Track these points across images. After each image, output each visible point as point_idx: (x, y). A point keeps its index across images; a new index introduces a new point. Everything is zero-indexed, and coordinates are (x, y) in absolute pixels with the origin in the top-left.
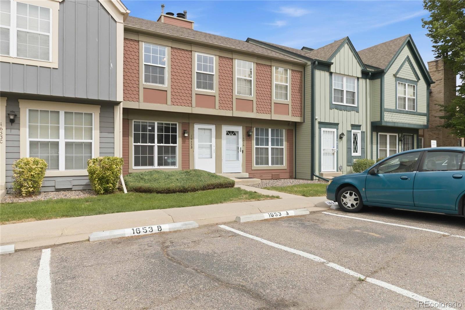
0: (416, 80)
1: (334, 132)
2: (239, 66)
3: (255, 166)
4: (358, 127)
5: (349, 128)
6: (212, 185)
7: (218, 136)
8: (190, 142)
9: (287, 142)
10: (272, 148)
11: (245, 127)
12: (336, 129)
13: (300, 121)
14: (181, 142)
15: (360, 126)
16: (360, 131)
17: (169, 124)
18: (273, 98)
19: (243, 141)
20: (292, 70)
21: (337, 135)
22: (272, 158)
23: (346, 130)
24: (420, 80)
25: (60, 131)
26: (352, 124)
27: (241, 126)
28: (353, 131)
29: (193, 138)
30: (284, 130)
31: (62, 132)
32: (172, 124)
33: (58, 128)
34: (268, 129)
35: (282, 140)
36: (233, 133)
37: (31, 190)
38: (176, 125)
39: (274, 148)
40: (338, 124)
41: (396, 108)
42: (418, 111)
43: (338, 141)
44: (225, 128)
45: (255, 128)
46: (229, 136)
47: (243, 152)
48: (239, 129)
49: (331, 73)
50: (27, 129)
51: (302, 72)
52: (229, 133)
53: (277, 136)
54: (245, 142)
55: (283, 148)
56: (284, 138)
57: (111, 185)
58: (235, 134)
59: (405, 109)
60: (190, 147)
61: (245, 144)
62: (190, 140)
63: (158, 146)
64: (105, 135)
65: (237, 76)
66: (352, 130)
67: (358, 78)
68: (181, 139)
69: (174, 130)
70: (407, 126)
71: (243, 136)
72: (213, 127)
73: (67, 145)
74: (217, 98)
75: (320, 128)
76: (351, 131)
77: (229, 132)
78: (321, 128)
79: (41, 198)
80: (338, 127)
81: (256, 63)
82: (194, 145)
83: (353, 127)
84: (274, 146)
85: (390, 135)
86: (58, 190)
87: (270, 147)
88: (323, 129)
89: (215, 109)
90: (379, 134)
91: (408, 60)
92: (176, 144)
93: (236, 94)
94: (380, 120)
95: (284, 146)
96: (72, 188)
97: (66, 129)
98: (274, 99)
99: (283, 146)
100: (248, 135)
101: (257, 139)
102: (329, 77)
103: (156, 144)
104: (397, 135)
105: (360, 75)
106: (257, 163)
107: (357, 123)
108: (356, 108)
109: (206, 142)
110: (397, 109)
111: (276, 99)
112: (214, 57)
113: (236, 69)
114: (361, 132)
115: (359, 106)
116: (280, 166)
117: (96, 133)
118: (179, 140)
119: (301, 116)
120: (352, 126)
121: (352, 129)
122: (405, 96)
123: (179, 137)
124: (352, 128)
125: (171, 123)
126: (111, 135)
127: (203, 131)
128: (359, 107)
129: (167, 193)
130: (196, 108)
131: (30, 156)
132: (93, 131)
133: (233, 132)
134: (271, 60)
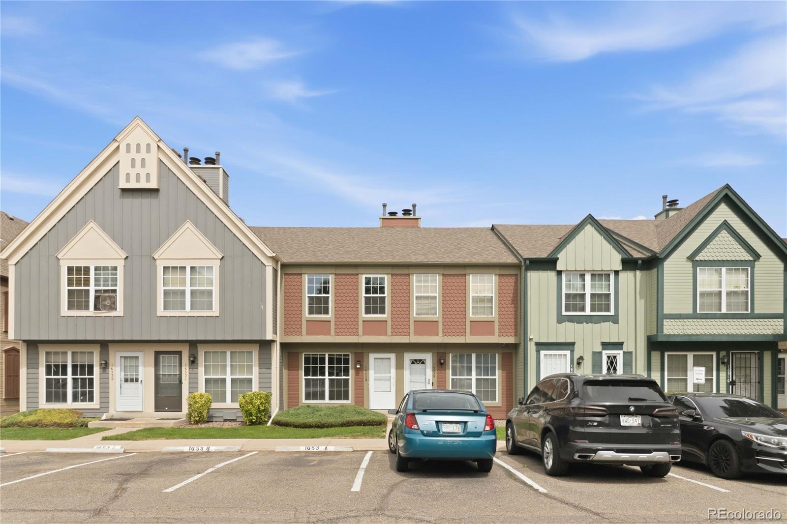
0: (751, 259)
1: (565, 355)
2: (418, 281)
4: (619, 345)
5: (598, 348)
6: (352, 422)
7: (400, 366)
8: (364, 374)
9: (502, 371)
10: (476, 379)
11: (436, 354)
12: (569, 352)
13: (515, 341)
14: (354, 374)
15: (621, 344)
16: (621, 352)
17: (341, 355)
18: (469, 315)
19: (434, 370)
20: (499, 274)
21: (571, 360)
22: (478, 392)
23: (591, 351)
24: (761, 256)
25: (227, 368)
26: (602, 343)
27: (430, 352)
28: (605, 353)
29: (367, 369)
30: (497, 354)
31: (228, 369)
32: (344, 355)
33: (225, 366)
34: (471, 355)
35: (494, 368)
36: (422, 362)
37: (197, 419)
38: (348, 355)
39: (480, 379)
40: (573, 344)
41: (693, 312)
42: (756, 311)
43: (573, 367)
44: (408, 357)
45: (451, 354)
46: (415, 366)
47: (432, 385)
48: (428, 357)
49: (559, 273)
50: (203, 368)
51: (517, 274)
52: (414, 362)
53: (486, 362)
54: (436, 372)
55: (495, 379)
56: (497, 365)
57: (254, 418)
58: (423, 363)
59: (720, 310)
60: (365, 380)
61: (436, 375)
62: (364, 372)
63: (329, 379)
64: (264, 371)
65: (415, 295)
66: (603, 351)
67: (617, 273)
68: (354, 371)
69: (346, 361)
70: (724, 339)
71: (433, 364)
72: (393, 356)
73: (233, 380)
74: (389, 324)
75: (538, 352)
76: (601, 353)
77: (416, 361)
78: (540, 351)
79: (211, 425)
80: (574, 347)
81: (443, 274)
82: (369, 377)
83: (606, 347)
84: (481, 376)
85: (694, 356)
86: (226, 420)
87: (474, 377)
88: (542, 353)
89: (386, 336)
90: (666, 354)
91: (727, 228)
92: (349, 376)
93: (415, 315)
94: (656, 334)
95: (498, 376)
96: (236, 420)
97: (232, 366)
98: (471, 316)
99: (495, 375)
100: (440, 365)
101: (454, 369)
102: (556, 277)
103: (327, 377)
104: (714, 354)
105: (619, 267)
107: (614, 340)
108: (612, 317)
109: (385, 374)
110: (698, 312)
111: (474, 316)
112: (386, 277)
113: (414, 286)
114: (624, 353)
115: (618, 313)
116: (491, 402)
117: (256, 369)
118: (351, 372)
119: (515, 335)
120: (602, 345)
121: (603, 349)
122: (720, 289)
123: (351, 369)
124: (602, 347)
125: (342, 353)
126: (267, 371)
127: (381, 360)
128: (618, 315)
129: (303, 428)
130: (364, 336)
131: (206, 391)
132: (253, 368)
133: (420, 360)
134: (465, 267)
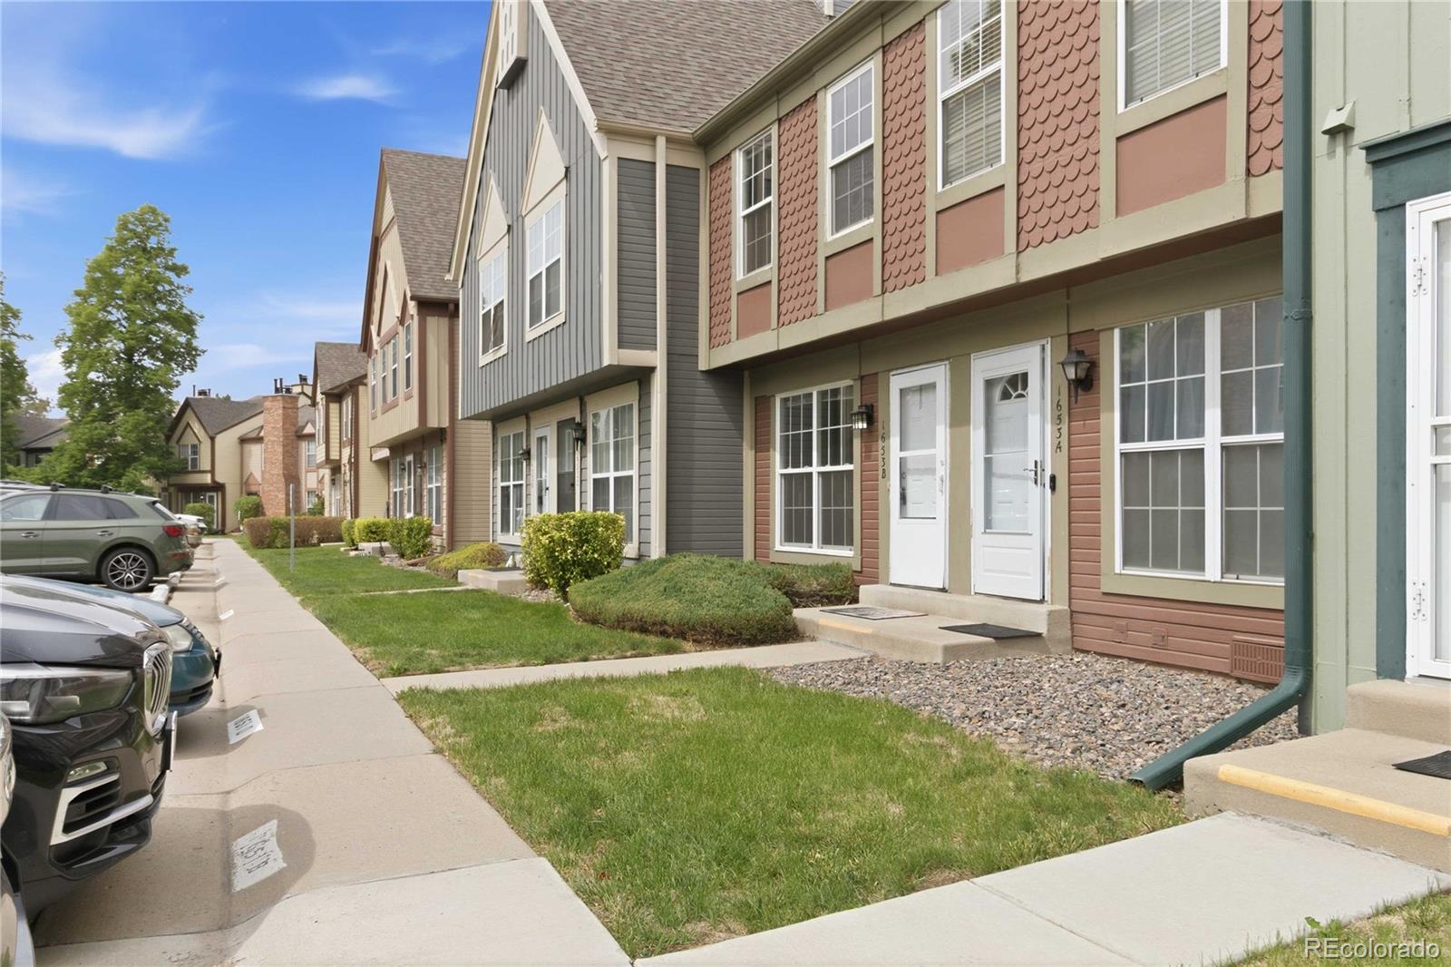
3: (1117, 570)
7: (961, 411)
8: (880, 451)
10: (1225, 449)
11: (1066, 340)
14: (860, 455)
17: (839, 390)
18: (1115, 109)
22: (1230, 523)
25: (610, 452)
27: (1043, 337)
29: (887, 435)
31: (611, 455)
32: (845, 391)
34: (1202, 318)
39: (1249, 449)
44: (981, 368)
45: (1117, 333)
46: (1011, 405)
47: (1053, 488)
50: (592, 455)
52: (1010, 388)
54: (1066, 428)
60: (881, 473)
61: (1064, 440)
62: (880, 442)
63: (819, 474)
65: (940, 97)
68: (859, 443)
72: (941, 374)
74: (877, 247)
78: (1403, 205)
82: (889, 463)
84: (1237, 432)
87: (1212, 441)
88: (1424, 212)
89: (871, 300)
92: (852, 462)
93: (940, 189)
98: (1121, 108)
101: (1131, 401)
103: (814, 469)
106: (1132, 555)
111: (1136, 104)
113: (939, 59)
117: (636, 453)
118: (856, 445)
123: (856, 435)
125: (841, 385)
127: (918, 397)
130: (828, 313)
132: (634, 449)
